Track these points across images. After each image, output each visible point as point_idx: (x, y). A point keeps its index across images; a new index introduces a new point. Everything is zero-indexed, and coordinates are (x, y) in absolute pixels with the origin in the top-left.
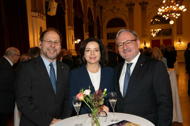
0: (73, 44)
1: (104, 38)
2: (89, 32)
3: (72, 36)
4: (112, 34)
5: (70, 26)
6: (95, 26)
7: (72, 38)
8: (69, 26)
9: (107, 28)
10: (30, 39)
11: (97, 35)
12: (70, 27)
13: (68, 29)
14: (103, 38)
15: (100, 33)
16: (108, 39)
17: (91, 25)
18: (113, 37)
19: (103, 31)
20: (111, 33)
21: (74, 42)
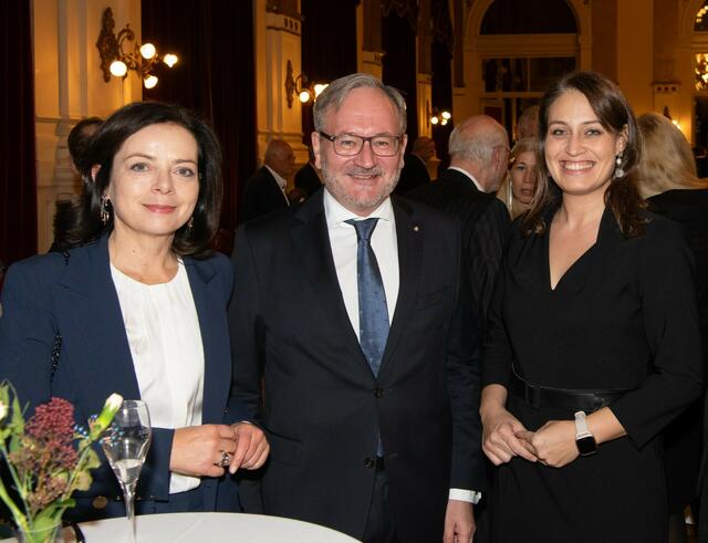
0: (290, 106)
1: (465, 81)
2: (384, 48)
3: (289, 63)
4: (513, 64)
5: (277, 12)
6: (419, 19)
7: (289, 78)
8: (272, 15)
9: (482, 32)
10: (37, 71)
11: (428, 64)
12: (279, 20)
13: (269, 28)
14: (460, 84)
15: (451, 57)
16: (490, 87)
17: (401, 15)
18: (518, 80)
19: (465, 47)
20: (506, 62)
21: (298, 94)
